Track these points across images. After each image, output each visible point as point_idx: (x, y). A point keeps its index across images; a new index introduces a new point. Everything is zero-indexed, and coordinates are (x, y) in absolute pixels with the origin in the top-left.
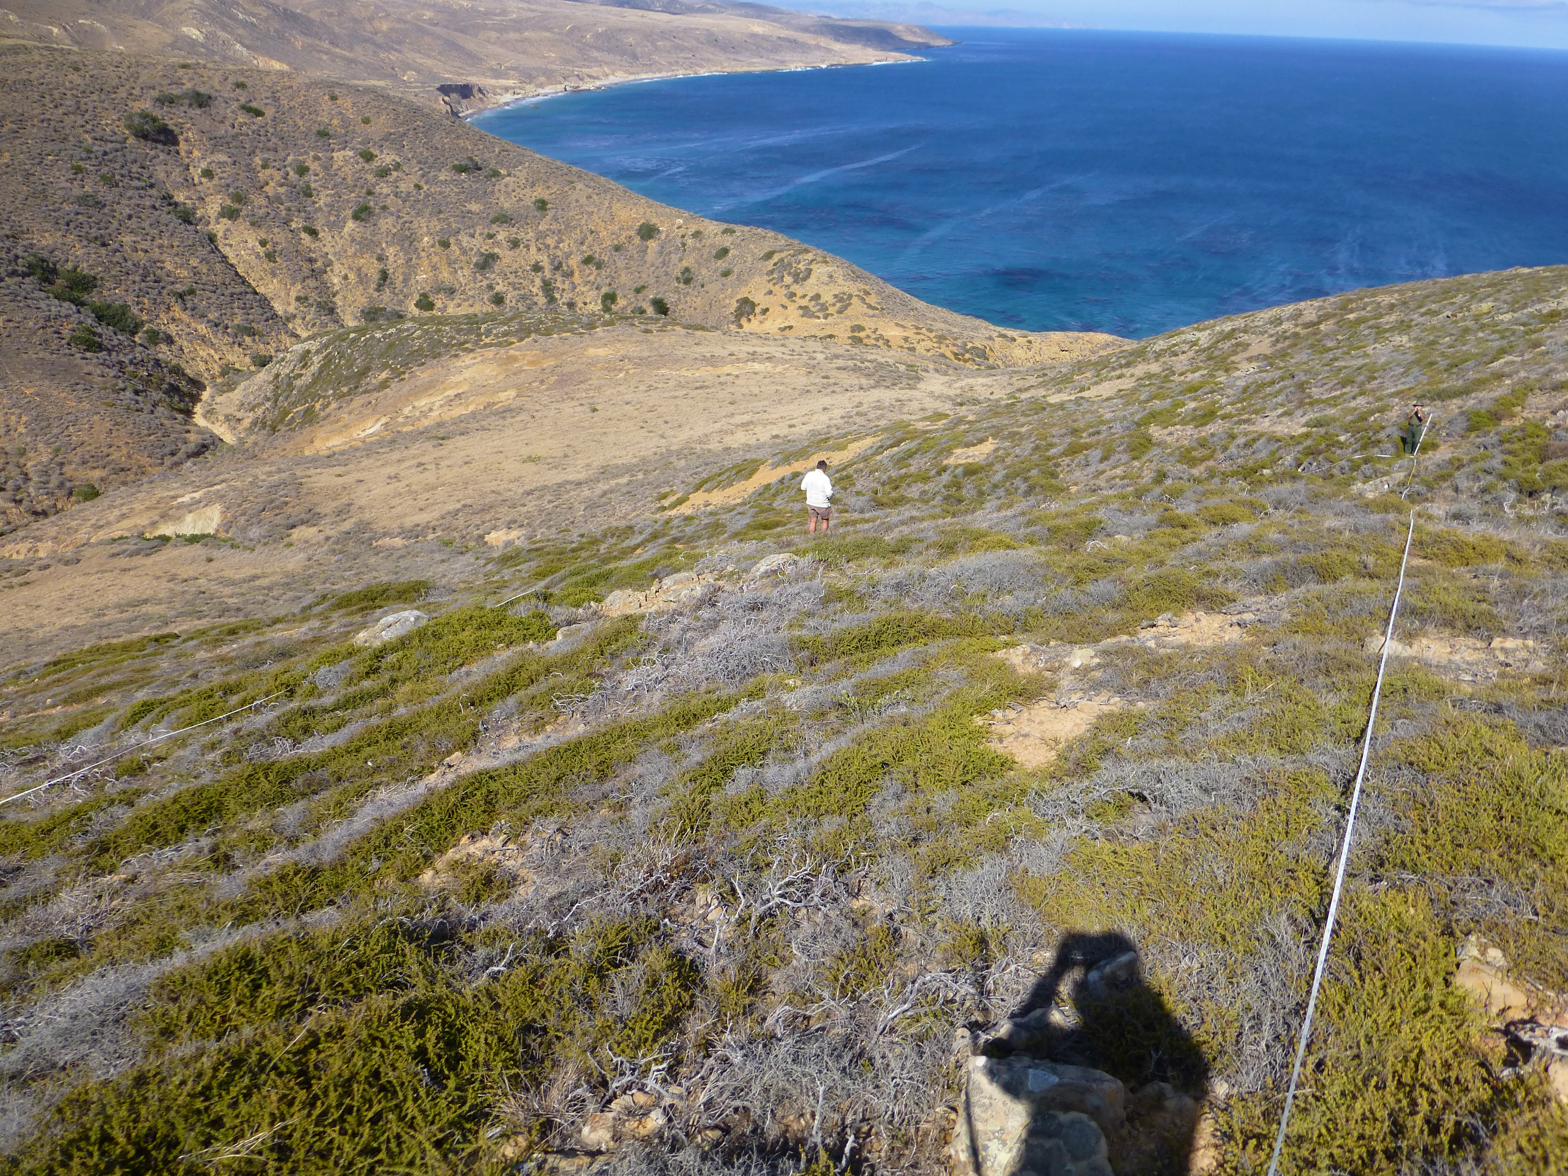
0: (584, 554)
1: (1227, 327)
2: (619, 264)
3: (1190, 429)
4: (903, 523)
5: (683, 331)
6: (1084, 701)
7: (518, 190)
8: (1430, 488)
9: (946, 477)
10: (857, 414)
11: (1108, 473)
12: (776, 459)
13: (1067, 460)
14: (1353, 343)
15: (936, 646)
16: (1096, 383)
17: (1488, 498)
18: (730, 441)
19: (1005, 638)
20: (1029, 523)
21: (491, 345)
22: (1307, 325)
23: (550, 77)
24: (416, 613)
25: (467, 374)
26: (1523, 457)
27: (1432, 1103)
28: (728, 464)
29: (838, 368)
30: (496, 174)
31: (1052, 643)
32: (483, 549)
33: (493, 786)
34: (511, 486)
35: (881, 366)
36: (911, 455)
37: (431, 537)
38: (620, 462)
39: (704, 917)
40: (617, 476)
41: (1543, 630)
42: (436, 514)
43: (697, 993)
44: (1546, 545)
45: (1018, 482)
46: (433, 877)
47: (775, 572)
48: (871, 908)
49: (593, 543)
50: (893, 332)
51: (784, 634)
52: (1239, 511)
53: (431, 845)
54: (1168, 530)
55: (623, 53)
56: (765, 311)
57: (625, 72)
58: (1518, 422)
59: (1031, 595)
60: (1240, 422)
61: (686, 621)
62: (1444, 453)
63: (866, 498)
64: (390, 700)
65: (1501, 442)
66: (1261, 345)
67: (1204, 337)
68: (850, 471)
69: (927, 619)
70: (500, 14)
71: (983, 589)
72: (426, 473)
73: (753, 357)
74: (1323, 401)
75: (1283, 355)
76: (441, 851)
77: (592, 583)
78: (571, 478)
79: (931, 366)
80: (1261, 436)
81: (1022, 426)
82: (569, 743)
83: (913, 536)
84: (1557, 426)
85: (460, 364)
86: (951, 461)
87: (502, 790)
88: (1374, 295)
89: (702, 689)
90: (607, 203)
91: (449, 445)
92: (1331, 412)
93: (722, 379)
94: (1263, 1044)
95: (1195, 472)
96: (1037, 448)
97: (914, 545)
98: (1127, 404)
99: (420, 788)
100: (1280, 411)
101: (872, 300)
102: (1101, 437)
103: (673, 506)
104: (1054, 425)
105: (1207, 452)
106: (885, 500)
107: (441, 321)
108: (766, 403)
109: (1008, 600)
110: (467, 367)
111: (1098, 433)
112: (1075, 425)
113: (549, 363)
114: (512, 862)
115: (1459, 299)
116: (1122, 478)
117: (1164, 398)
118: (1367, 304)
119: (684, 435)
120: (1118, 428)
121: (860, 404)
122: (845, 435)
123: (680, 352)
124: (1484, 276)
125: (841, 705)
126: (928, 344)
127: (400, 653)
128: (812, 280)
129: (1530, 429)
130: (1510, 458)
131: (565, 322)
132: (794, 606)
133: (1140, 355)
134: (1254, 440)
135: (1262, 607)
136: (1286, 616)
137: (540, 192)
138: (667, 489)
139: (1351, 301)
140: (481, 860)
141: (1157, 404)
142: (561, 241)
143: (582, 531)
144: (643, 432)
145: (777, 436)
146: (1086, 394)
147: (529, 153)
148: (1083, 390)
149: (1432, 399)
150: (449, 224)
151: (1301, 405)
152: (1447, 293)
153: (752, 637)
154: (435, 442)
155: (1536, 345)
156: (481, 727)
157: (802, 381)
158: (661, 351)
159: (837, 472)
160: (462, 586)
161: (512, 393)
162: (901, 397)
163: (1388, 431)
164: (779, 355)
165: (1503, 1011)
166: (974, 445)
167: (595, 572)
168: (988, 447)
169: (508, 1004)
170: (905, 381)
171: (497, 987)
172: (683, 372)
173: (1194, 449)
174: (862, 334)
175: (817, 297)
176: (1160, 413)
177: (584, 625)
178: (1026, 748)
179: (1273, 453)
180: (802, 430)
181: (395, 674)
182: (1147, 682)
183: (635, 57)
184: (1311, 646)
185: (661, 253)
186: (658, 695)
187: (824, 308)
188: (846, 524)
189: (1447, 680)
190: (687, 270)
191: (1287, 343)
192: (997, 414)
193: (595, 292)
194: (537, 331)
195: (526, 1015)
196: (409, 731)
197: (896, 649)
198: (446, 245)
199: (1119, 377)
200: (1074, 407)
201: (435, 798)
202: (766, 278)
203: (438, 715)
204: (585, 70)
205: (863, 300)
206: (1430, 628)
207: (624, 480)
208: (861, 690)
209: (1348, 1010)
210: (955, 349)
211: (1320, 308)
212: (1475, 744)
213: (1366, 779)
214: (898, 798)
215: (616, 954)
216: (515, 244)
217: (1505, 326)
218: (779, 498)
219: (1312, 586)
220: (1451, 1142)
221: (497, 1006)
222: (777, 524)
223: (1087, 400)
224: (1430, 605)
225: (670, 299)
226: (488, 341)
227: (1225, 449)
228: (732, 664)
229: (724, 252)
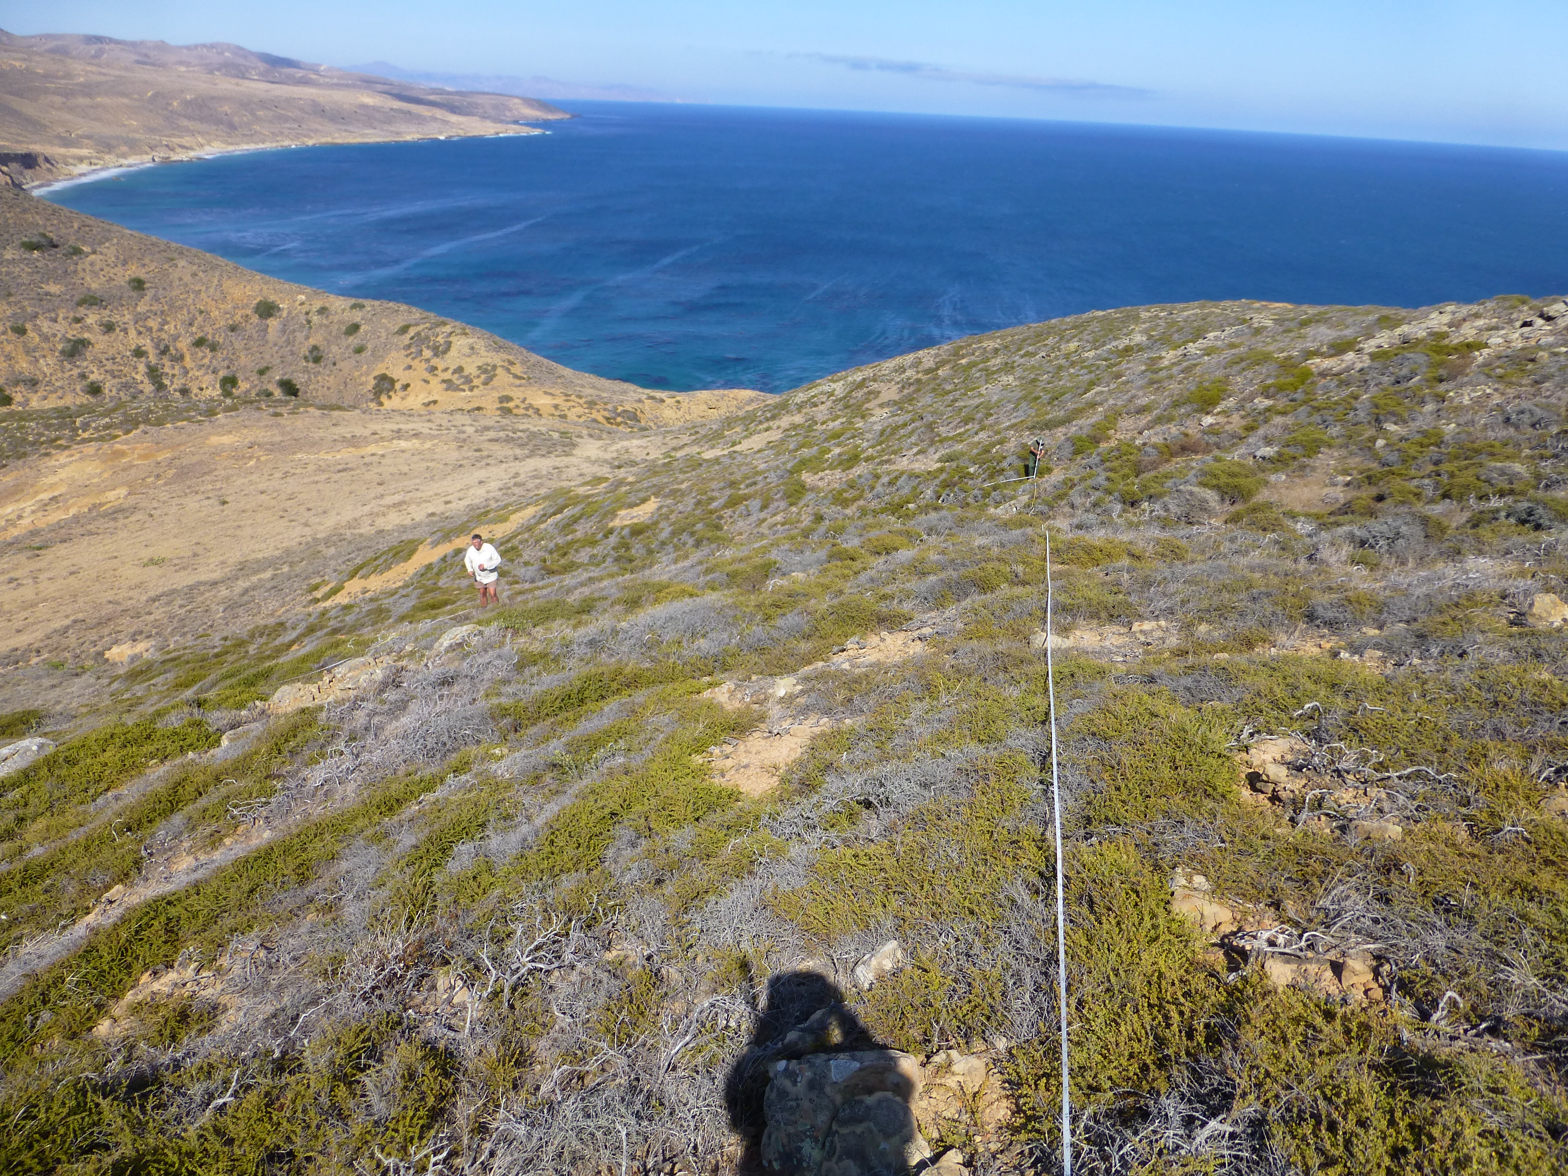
0: (230, 658)
1: (858, 377)
2: (237, 345)
3: (838, 473)
4: (582, 584)
5: (318, 413)
6: (796, 726)
7: (107, 269)
8: (1052, 508)
9: (613, 540)
10: (515, 485)
11: (770, 521)
12: (435, 537)
13: (729, 512)
14: (969, 385)
15: (640, 696)
16: (746, 437)
17: (1099, 511)
18: (381, 523)
19: (708, 678)
20: (708, 571)
21: (90, 440)
22: (928, 371)
23: (134, 146)
24: (39, 740)
25: (63, 474)
26: (1122, 472)
27: (1181, 1013)
28: (383, 547)
29: (490, 440)
30: (77, 251)
31: (754, 678)
32: (103, 668)
33: (173, 912)
34: (131, 593)
35: (533, 435)
36: (575, 520)
37: (34, 661)
38: (260, 556)
39: (449, 1001)
40: (256, 572)
41: (1171, 611)
42: (40, 634)
43: (461, 1077)
44: (1158, 542)
45: (684, 537)
46: (112, 1026)
47: (460, 645)
48: (626, 957)
49: (240, 645)
50: (542, 401)
51: (482, 704)
52: (898, 540)
53: (102, 992)
54: (839, 563)
55: (219, 122)
56: (406, 387)
57: (223, 142)
58: (1113, 443)
59: (725, 636)
60: (882, 463)
61: (371, 706)
62: (1057, 476)
63: (536, 567)
64: (18, 842)
65: (1103, 461)
66: (890, 392)
67: (839, 388)
68: (515, 542)
69: (627, 670)
70: (64, 77)
71: (677, 637)
72: (21, 590)
73: (398, 434)
74: (951, 438)
75: (910, 399)
76: (116, 996)
77: (250, 683)
78: (203, 578)
79: (585, 432)
80: (902, 473)
81: (682, 482)
82: (258, 850)
83: (596, 595)
84: (1144, 444)
85: (53, 463)
86: (616, 523)
87: (185, 915)
88: (980, 342)
89: (400, 773)
90: (216, 282)
91: (48, 555)
92: (959, 447)
93: (367, 460)
94: (1027, 996)
95: (848, 512)
96: (698, 503)
97: (598, 604)
98: (778, 454)
99: (80, 929)
100: (915, 450)
101: (518, 369)
102: (758, 487)
103: (326, 597)
104: (713, 479)
105: (856, 493)
106: (555, 568)
107: (23, 417)
108: (418, 481)
109: (702, 643)
110: (63, 466)
111: (755, 483)
112: (733, 478)
113: (164, 456)
114: (210, 991)
115: (1051, 341)
116: (783, 525)
117: (810, 446)
118: (975, 350)
119: (330, 522)
120: (772, 477)
121: (517, 475)
122: (505, 507)
123: (317, 435)
124: (1068, 320)
125: (555, 765)
126: (579, 410)
127: (25, 788)
128: (453, 352)
129: (1124, 448)
130: (1111, 475)
131: (179, 411)
132: (487, 675)
133: (783, 408)
134: (897, 478)
135: (937, 620)
136: (959, 625)
137: (134, 270)
138: (318, 580)
139: (961, 348)
140: (170, 996)
141: (806, 452)
142: (166, 322)
143: (225, 634)
144: (284, 522)
145: (433, 514)
146: (737, 448)
147: (115, 228)
148: (734, 444)
149: (1042, 429)
150: (23, 308)
151: (932, 443)
152: (1039, 336)
153: (447, 712)
154: (30, 553)
155: (1119, 376)
156: (143, 853)
157: (454, 455)
158: (295, 434)
159: (502, 544)
160: (84, 710)
161: (123, 491)
162: (557, 464)
163: (1009, 460)
164: (425, 431)
165: (1216, 927)
166: (637, 505)
167: (253, 671)
168: (651, 506)
169: (243, 1135)
170: (560, 449)
171: (226, 1121)
172: (322, 455)
173: (845, 491)
174: (511, 405)
175: (460, 370)
176: (810, 460)
177: (253, 726)
178: (748, 778)
179: (914, 488)
180: (458, 506)
181: (21, 812)
182: (850, 700)
183: (232, 127)
184: (988, 649)
185: (284, 331)
186: (351, 787)
187: (468, 380)
188: (520, 593)
189: (1104, 662)
190: (315, 348)
191: (912, 388)
192: (655, 473)
193: (212, 377)
194: (147, 421)
195: (267, 1143)
196: (51, 872)
197: (600, 704)
198: (21, 331)
199: (767, 430)
200: (728, 461)
201: (102, 938)
202: (404, 353)
203: (87, 848)
204: (176, 140)
205: (508, 371)
206: (1081, 621)
207: (268, 574)
208: (573, 748)
209: (1094, 949)
210: (606, 414)
211: (937, 355)
212: (1141, 710)
213: (1059, 754)
214: (634, 845)
215: (359, 1057)
216: (109, 328)
217: (1090, 362)
218: (444, 576)
219: (976, 597)
220: (1207, 1041)
221: (230, 1142)
222: (445, 603)
223: (740, 453)
224: (1076, 602)
225: (299, 379)
226: (86, 435)
227: (872, 488)
228: (430, 742)
229: (354, 328)
